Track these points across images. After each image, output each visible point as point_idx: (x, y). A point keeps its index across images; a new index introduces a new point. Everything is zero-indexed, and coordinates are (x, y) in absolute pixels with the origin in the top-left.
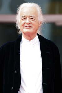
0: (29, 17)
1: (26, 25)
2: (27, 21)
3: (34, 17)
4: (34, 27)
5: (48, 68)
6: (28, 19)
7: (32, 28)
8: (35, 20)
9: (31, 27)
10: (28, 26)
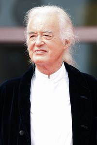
0: (42, 33)
1: (36, 48)
2: (38, 41)
3: (50, 33)
4: (50, 52)
5: (83, 126)
6: (39, 36)
7: (46, 53)
8: (53, 39)
9: (45, 51)
10: (40, 50)
